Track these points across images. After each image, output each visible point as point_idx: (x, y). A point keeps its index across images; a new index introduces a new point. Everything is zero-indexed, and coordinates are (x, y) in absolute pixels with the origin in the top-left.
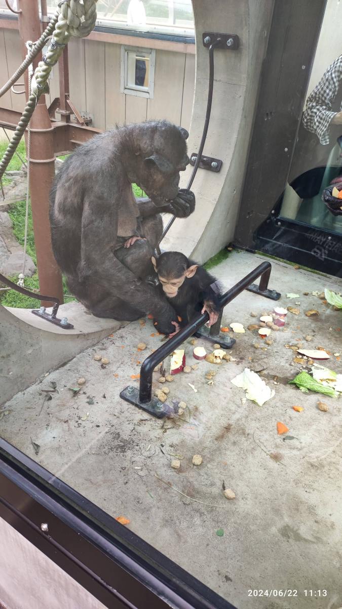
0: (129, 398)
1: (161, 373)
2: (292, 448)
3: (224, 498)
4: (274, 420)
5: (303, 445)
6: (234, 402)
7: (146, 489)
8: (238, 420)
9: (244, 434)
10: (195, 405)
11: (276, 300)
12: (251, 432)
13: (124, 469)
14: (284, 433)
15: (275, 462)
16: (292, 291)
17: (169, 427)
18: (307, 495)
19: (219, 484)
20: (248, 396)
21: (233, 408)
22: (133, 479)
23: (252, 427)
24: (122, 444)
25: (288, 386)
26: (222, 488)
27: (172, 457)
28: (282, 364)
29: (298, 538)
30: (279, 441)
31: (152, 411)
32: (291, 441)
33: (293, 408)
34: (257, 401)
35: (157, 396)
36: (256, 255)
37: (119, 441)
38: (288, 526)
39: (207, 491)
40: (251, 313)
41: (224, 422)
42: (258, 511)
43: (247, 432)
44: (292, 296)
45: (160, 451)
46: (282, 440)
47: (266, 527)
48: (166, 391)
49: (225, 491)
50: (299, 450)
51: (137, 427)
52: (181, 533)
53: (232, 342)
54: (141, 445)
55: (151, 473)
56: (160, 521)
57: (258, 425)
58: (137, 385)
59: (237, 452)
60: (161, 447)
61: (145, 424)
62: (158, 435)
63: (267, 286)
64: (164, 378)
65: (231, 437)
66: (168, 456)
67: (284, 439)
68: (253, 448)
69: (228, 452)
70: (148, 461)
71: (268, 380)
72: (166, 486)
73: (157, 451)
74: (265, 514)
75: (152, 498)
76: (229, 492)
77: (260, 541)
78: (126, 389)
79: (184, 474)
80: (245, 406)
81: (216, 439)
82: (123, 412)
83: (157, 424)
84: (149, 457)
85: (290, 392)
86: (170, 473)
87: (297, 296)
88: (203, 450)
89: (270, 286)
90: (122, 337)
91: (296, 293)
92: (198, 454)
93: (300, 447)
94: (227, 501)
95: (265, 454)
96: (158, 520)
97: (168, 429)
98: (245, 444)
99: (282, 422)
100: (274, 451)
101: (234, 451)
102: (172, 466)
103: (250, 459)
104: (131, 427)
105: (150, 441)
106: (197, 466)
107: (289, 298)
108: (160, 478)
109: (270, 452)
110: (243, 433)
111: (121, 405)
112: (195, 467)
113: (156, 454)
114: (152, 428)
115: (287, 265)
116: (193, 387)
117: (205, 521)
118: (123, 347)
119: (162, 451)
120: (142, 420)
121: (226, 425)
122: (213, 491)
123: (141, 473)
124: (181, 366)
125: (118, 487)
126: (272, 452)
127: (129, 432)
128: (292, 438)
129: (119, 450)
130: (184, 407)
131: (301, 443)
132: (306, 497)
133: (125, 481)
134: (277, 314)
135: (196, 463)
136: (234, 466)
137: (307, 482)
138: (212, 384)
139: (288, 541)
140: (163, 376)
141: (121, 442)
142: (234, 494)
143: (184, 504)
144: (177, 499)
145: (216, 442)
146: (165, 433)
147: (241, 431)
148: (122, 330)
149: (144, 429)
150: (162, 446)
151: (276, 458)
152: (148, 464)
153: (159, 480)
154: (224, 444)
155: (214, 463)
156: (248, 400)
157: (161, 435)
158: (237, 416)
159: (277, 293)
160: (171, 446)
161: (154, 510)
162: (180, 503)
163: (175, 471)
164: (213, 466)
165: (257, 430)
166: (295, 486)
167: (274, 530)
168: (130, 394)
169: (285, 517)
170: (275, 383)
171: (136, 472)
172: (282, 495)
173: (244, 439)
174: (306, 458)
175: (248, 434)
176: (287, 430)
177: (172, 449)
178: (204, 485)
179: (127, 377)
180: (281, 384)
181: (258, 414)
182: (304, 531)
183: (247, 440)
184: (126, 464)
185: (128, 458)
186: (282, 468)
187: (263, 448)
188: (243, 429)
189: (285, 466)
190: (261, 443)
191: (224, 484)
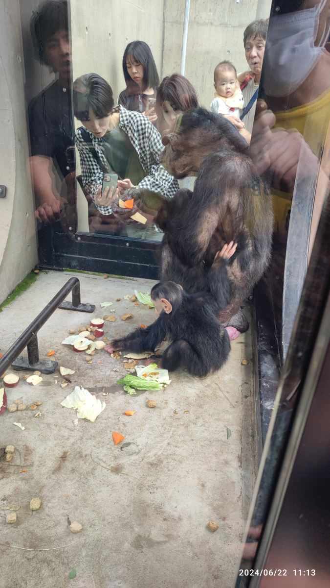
2: (130, 454)
3: (71, 534)
4: (108, 432)
5: (140, 447)
6: (66, 427)
8: (73, 444)
10: (24, 444)
11: (91, 312)
12: (88, 452)
14: (120, 441)
15: (117, 475)
16: (104, 300)
18: (151, 496)
19: (63, 521)
20: (79, 416)
21: (66, 433)
23: (88, 447)
25: (117, 393)
26: (67, 524)
27: (6, 512)
28: (108, 374)
29: (151, 543)
30: (117, 452)
32: (129, 448)
33: (125, 414)
34: (88, 419)
36: (65, 272)
38: (139, 536)
39: (52, 534)
40: (69, 331)
41: (59, 452)
42: (108, 533)
43: (84, 453)
44: (106, 305)
46: (120, 450)
47: (118, 547)
49: (71, 526)
50: (137, 453)
53: (54, 365)
57: (94, 443)
59: (77, 478)
63: (80, 301)
65: (68, 465)
66: (2, 512)
68: (93, 469)
69: (68, 483)
71: (97, 393)
72: (4, 548)
74: (116, 533)
76: (75, 526)
79: (22, 526)
80: (78, 428)
81: (53, 473)
85: (119, 399)
86: (6, 530)
87: (110, 304)
88: (40, 491)
89: (83, 300)
91: (109, 301)
92: (35, 496)
93: (137, 451)
94: (75, 536)
95: (106, 470)
98: (84, 467)
99: (117, 432)
100: (114, 464)
101: (73, 479)
102: (8, 521)
103: (92, 481)
106: (36, 510)
107: (104, 307)
110: (81, 456)
112: (34, 513)
115: (96, 277)
116: (20, 425)
117: (54, 569)
121: (61, 454)
122: (58, 531)
124: (2, 407)
126: (112, 465)
128: (128, 444)
130: (13, 450)
131: (138, 446)
132: (152, 499)
134: (94, 326)
135: (34, 508)
136: (76, 495)
137: (150, 483)
138: (40, 415)
139: (142, 552)
142: (80, 525)
143: (28, 559)
144: (18, 558)
145: (53, 476)
147: (78, 455)
151: (117, 470)
154: (62, 476)
155: (54, 500)
156: (80, 420)
158: (72, 440)
159: (91, 305)
160: (3, 500)
162: (23, 560)
163: (12, 527)
164: (54, 503)
165: (93, 448)
166: (139, 492)
167: (127, 546)
169: (135, 528)
170: (104, 394)
172: (128, 506)
173: (83, 462)
174: (145, 459)
175: (86, 456)
176: (123, 438)
177: (5, 502)
178: (47, 529)
180: (110, 394)
181: (93, 431)
182: (155, 534)
186: (125, 478)
187: (102, 464)
188: (79, 453)
189: (127, 475)
190: (100, 460)
191: (68, 519)
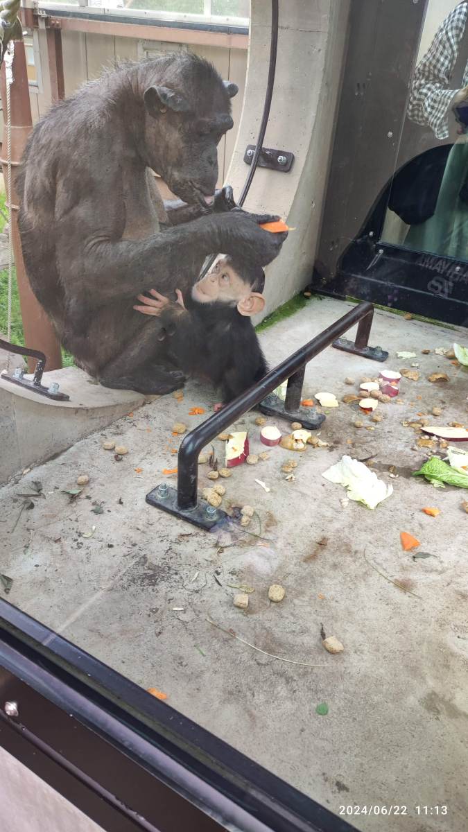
0: (162, 503)
1: (211, 466)
2: (429, 570)
3: (325, 651)
4: (395, 529)
5: (445, 565)
6: (329, 505)
7: (193, 643)
8: (338, 531)
9: (349, 551)
10: (267, 510)
11: (382, 361)
12: (361, 548)
13: (154, 611)
14: (413, 548)
15: (403, 593)
16: (404, 349)
17: (227, 544)
18: (460, 643)
19: (315, 630)
20: (351, 495)
21: (329, 513)
22: (170, 627)
23: (361, 540)
24: (151, 572)
25: (413, 480)
26: (320, 636)
27: (234, 590)
28: (400, 448)
29: (454, 712)
30: (406, 560)
31: (198, 521)
32: (426, 560)
33: (424, 511)
34: (366, 502)
35: (206, 499)
36: (347, 302)
37: (146, 568)
38: (435, 693)
39: (296, 642)
40: (346, 379)
41: (316, 535)
42: (382, 671)
43: (354, 548)
44: (405, 355)
45: (214, 580)
46: (411, 559)
47: (398, 697)
48: (222, 491)
49: (326, 640)
50: (440, 573)
51: (175, 546)
52: (255, 712)
53: (319, 418)
54: (183, 573)
55: (201, 616)
56: (219, 693)
57: (370, 538)
58: (173, 484)
59: (340, 578)
60: (216, 575)
61: (188, 541)
62: (211, 556)
63: (366, 342)
64: (217, 472)
65: (328, 556)
66: (228, 588)
67: (414, 557)
68: (366, 573)
69: (326, 580)
70: (196, 597)
71: (380, 471)
72: (227, 636)
73: (209, 581)
74: (395, 675)
75: (204, 655)
76: (332, 642)
77: (391, 721)
78: (156, 489)
79: (255, 616)
80: (348, 511)
81: (305, 561)
82: (151, 524)
83: (207, 541)
84: (197, 592)
85: (415, 488)
86: (232, 614)
87: (413, 355)
88: (284, 578)
89: (372, 343)
90: (147, 417)
91: (410, 351)
92: (277, 583)
93: (440, 569)
94: (330, 657)
95: (386, 581)
96: (215, 692)
97: (226, 547)
98: (353, 567)
99: (408, 532)
100: (399, 576)
101: (334, 578)
102: (235, 603)
103: (362, 589)
104: (165, 545)
105: (197, 566)
106: (277, 602)
107: (402, 357)
108: (217, 623)
109: (395, 577)
110: (347, 549)
111: (148, 513)
112: (273, 605)
113: (209, 585)
114: (199, 546)
115: (394, 315)
116: (263, 484)
117: (295, 691)
118: (149, 430)
119: (217, 581)
120: (183, 535)
121: (319, 539)
122: (305, 641)
123: (184, 617)
124: (242, 455)
125: (146, 640)
126: (397, 577)
127: (162, 554)
128: (426, 555)
129: (147, 581)
130: (251, 513)
131: (441, 562)
132: (460, 646)
133: (158, 631)
134: (385, 379)
135: (275, 599)
136: (337, 601)
137: (458, 623)
138: (293, 479)
139: (438, 719)
140: (215, 469)
141: (149, 569)
142: (341, 644)
143: (259, 664)
144: (245, 656)
145: (305, 565)
146: (221, 554)
147: (344, 548)
148: (148, 406)
149: (187, 548)
150: (218, 574)
151: (404, 586)
152: (195, 602)
153: (215, 627)
154: (316, 566)
155: (304, 597)
156: (351, 501)
157: (215, 556)
158: (337, 525)
159: (382, 352)
160: (232, 573)
161: (207, 676)
162: (252, 663)
163: (240, 612)
164: (304, 601)
165: (369, 544)
166: (439, 629)
167: (412, 701)
168: (162, 496)
169: (428, 680)
170: (392, 475)
171: (175, 615)
172: (419, 644)
173: (351, 559)
174: (452, 585)
175: (356, 552)
176: (416, 545)
177: (234, 577)
178: (290, 632)
179: (157, 473)
180: (401, 478)
181: (370, 521)
182: (462, 700)
183: (354, 561)
184: (158, 603)
185: (162, 593)
186: (416, 602)
187: (381, 571)
188: (347, 545)
189: (420, 598)
190: (378, 564)
191: (322, 629)
